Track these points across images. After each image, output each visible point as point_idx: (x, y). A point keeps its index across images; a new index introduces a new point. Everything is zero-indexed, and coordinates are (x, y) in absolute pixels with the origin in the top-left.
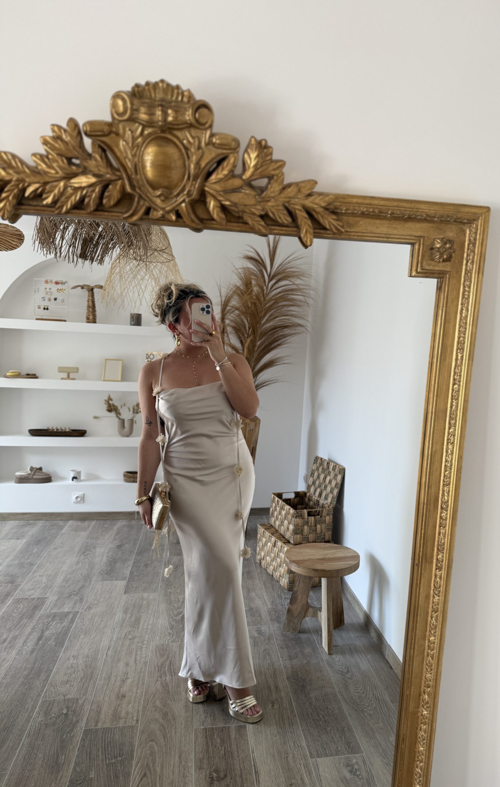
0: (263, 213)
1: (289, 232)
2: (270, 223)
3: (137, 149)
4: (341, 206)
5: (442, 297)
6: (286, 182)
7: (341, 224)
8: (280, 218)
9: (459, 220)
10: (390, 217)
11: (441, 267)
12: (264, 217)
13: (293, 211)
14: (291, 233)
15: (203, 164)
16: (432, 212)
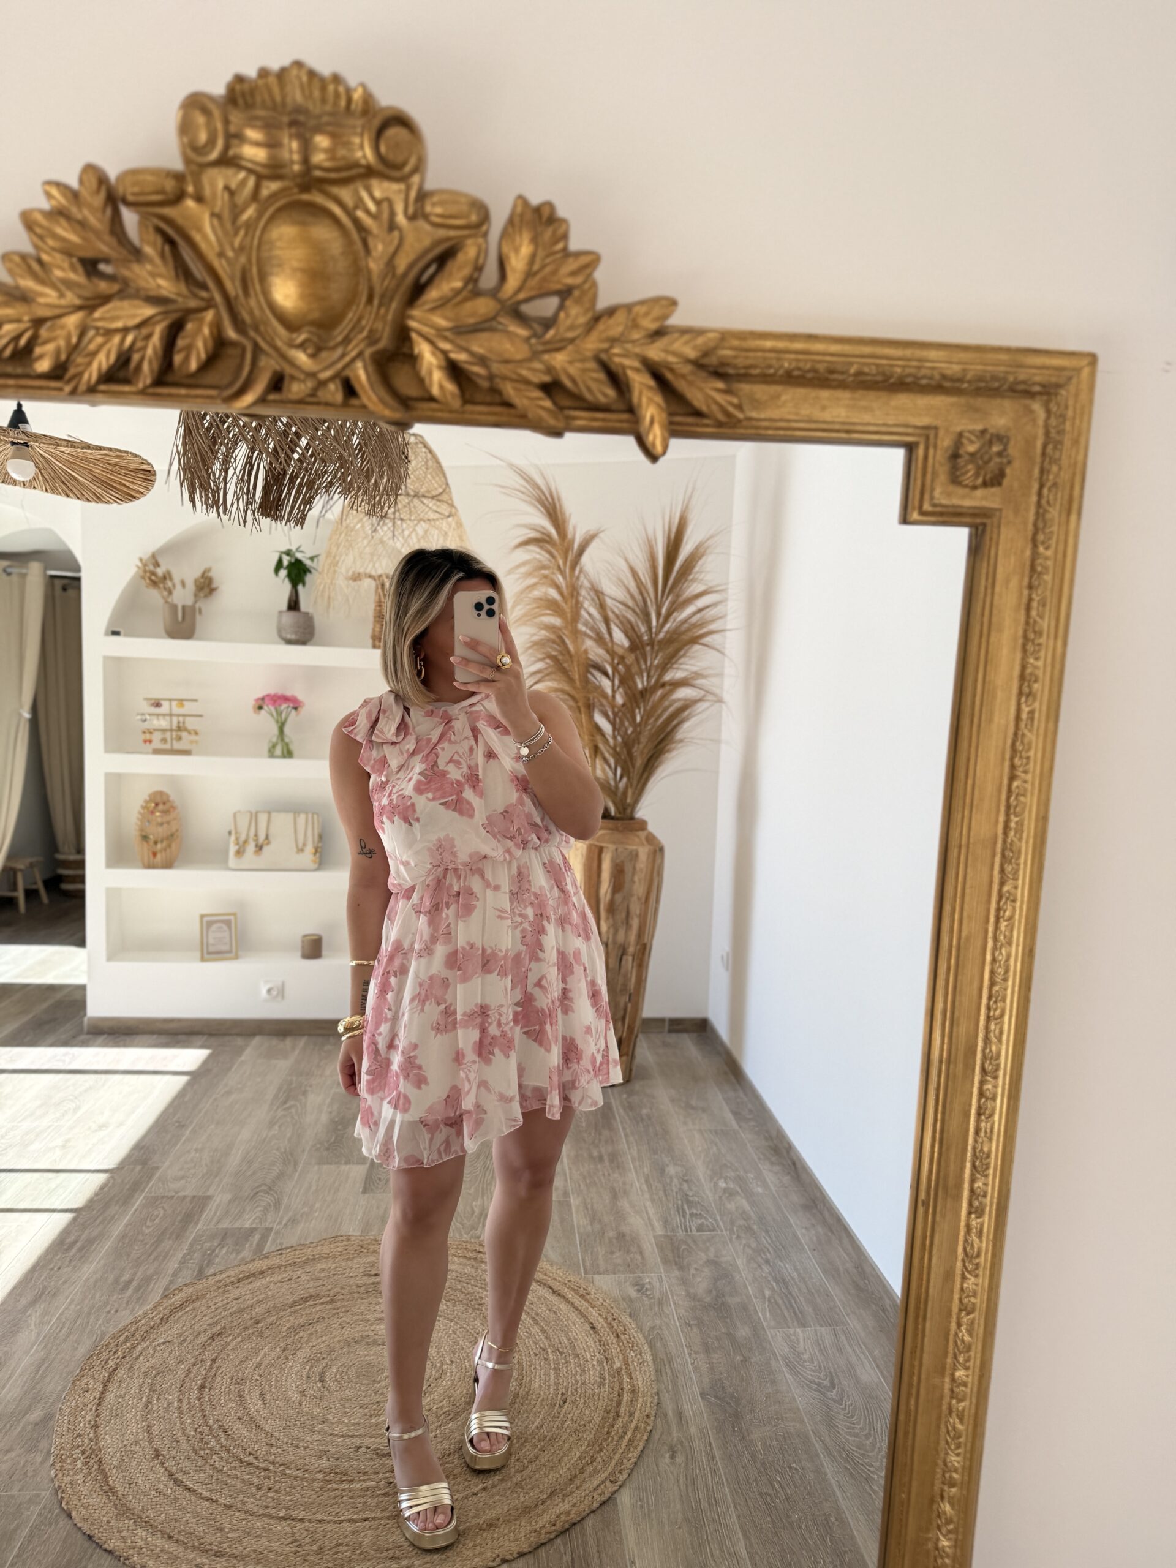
0: (547, 379)
1: (610, 424)
2: (566, 402)
3: (246, 234)
4: (735, 357)
5: (984, 571)
6: (602, 304)
7: (735, 401)
8: (589, 389)
9: (1022, 387)
10: (853, 381)
11: (980, 499)
12: (551, 388)
13: (620, 371)
14: (618, 425)
15: (402, 264)
16: (956, 368)
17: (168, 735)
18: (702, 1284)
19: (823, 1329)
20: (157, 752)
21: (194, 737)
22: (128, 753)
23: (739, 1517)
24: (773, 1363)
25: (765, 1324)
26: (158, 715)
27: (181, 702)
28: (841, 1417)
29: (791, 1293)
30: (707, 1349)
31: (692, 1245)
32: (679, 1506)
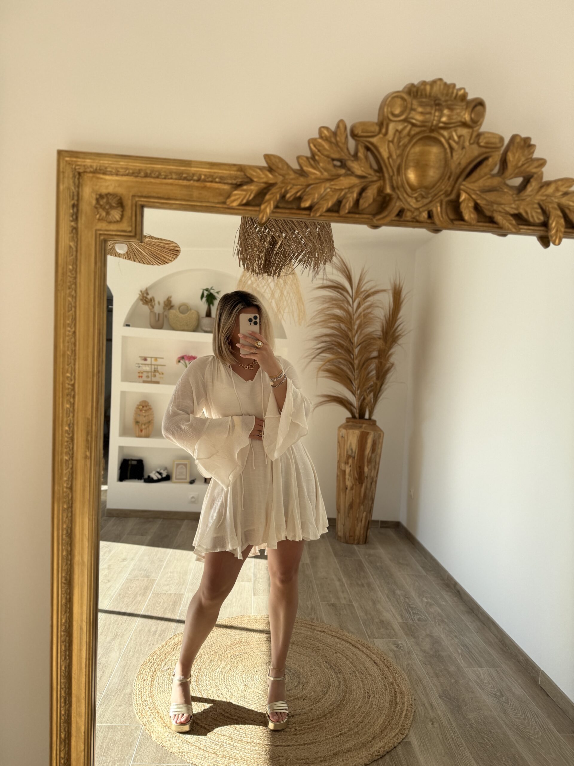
0: (516, 212)
2: (522, 222)
6: (545, 180)
8: (533, 217)
12: (517, 216)
13: (547, 209)
17: (150, 374)
18: (427, 645)
19: (491, 669)
20: (144, 382)
21: (162, 376)
22: (130, 382)
23: (471, 753)
24: (470, 683)
25: (462, 665)
26: (145, 364)
27: (156, 359)
28: (509, 710)
29: (471, 652)
30: (437, 676)
31: (417, 627)
32: (441, 747)
